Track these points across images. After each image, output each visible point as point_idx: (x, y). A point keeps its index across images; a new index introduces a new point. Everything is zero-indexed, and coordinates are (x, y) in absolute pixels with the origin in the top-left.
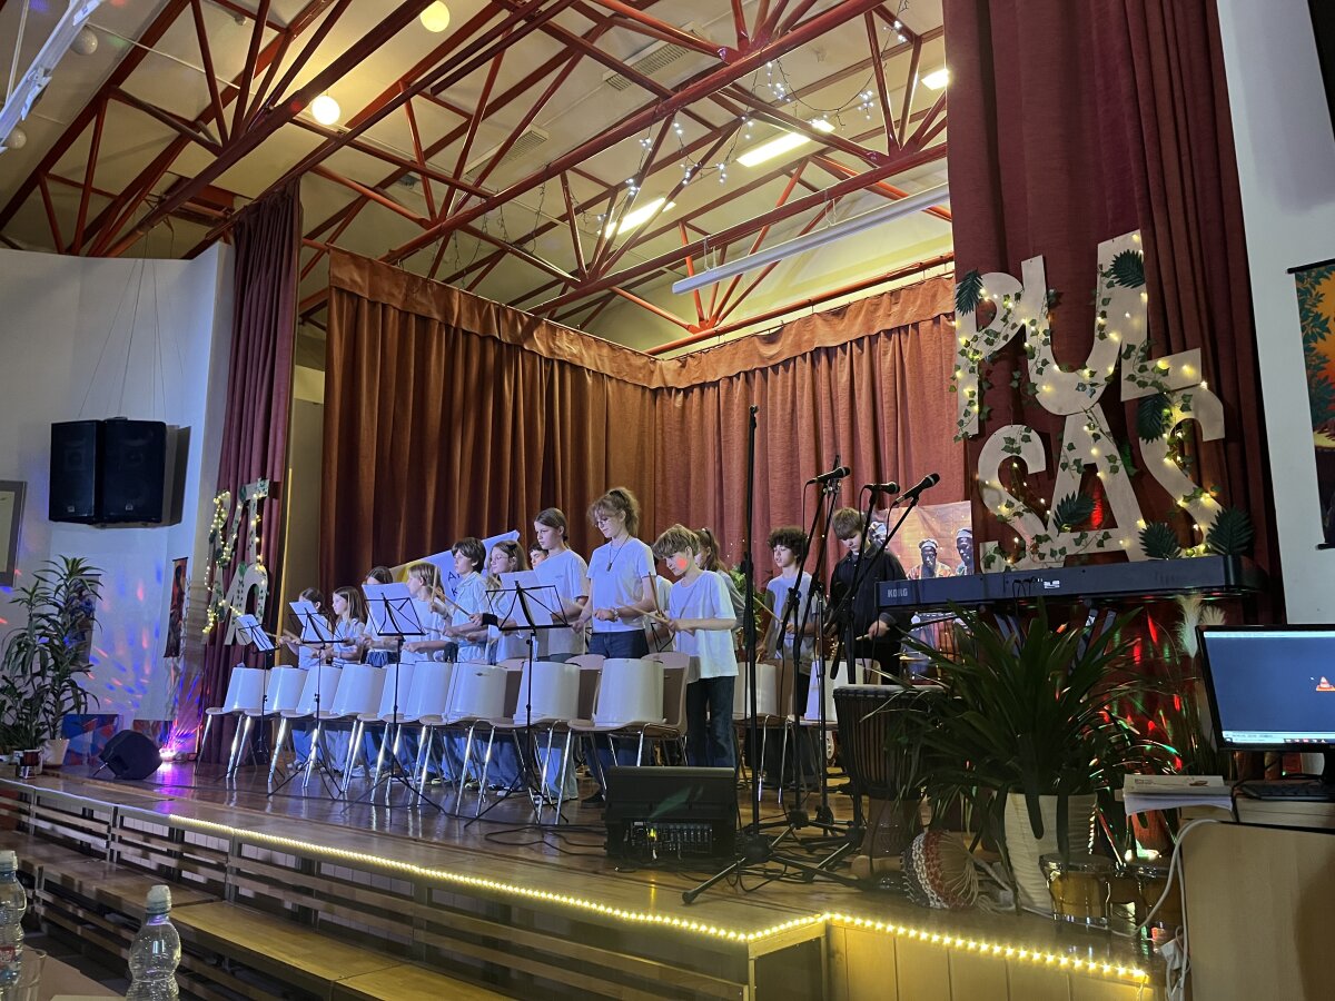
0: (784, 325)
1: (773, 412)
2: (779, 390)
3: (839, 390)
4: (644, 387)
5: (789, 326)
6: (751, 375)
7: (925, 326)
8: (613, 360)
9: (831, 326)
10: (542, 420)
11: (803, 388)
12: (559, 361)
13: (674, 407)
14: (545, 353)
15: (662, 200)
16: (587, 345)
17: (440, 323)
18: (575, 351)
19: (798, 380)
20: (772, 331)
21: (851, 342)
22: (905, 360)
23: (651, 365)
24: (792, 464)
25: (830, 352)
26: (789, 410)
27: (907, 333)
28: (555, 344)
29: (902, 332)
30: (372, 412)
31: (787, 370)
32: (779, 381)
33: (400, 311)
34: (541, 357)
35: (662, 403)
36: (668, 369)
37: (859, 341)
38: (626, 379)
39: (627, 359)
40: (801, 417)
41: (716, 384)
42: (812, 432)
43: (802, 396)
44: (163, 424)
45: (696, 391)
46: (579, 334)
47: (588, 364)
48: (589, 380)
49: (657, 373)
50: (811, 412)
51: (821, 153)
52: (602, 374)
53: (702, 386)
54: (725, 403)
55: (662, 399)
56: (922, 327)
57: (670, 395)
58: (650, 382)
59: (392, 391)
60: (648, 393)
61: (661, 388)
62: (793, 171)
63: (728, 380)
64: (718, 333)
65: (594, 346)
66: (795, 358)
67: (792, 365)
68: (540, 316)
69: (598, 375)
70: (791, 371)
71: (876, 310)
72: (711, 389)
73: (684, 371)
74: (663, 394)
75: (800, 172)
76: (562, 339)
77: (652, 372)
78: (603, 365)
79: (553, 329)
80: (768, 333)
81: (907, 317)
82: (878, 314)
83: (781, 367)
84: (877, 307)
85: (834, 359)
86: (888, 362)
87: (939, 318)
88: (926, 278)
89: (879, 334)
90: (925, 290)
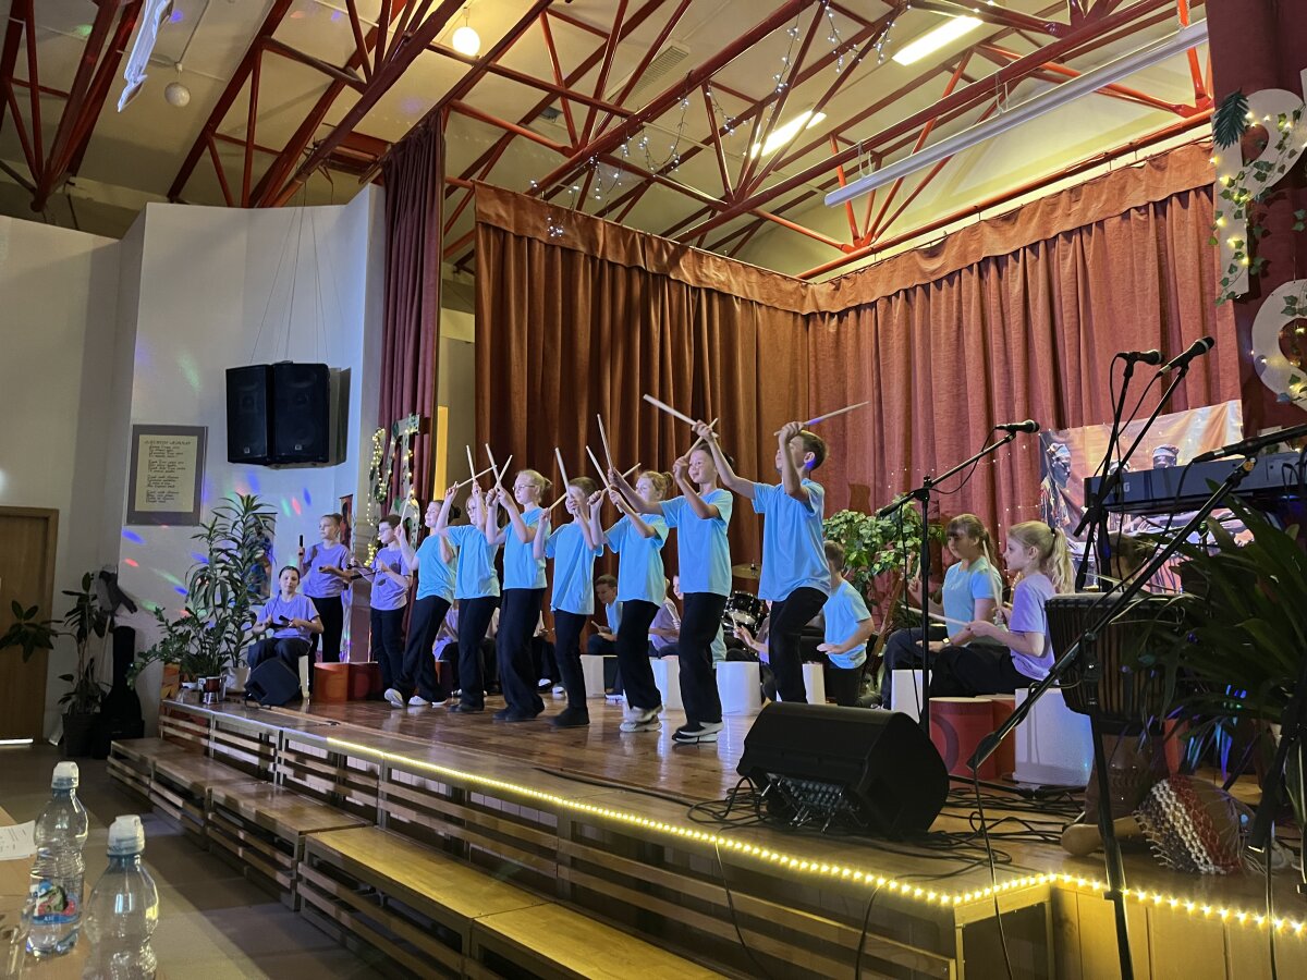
0: (947, 237)
1: (937, 332)
2: (943, 306)
3: (1011, 301)
4: (795, 314)
5: (953, 236)
6: (911, 293)
7: (1112, 224)
8: (762, 286)
9: (1002, 233)
10: (690, 352)
11: (969, 302)
12: (706, 289)
13: (828, 333)
14: (692, 283)
15: (810, 113)
16: (735, 272)
17: (586, 255)
18: (723, 278)
19: (964, 295)
20: (934, 244)
21: (1024, 248)
22: (1088, 263)
23: (803, 290)
24: (958, 386)
25: (1000, 261)
26: (954, 328)
27: (1090, 233)
28: (701, 272)
29: (1084, 232)
30: (522, 348)
31: (951, 284)
32: (943, 298)
33: (546, 245)
34: (687, 286)
35: (815, 330)
36: (821, 293)
37: (1034, 247)
38: (777, 305)
39: (777, 285)
40: (968, 334)
41: (873, 305)
42: (981, 348)
43: (969, 312)
44: (324, 367)
45: (852, 314)
46: (727, 261)
47: (736, 291)
48: (738, 308)
49: (809, 297)
50: (980, 327)
51: (988, 41)
52: (752, 302)
53: (858, 309)
54: (883, 324)
55: (815, 325)
56: (1109, 225)
57: (823, 319)
58: (802, 308)
59: (541, 327)
60: (799, 318)
61: (814, 313)
62: (956, 66)
63: (886, 300)
64: (875, 251)
65: (742, 272)
66: (960, 271)
67: (957, 278)
68: (687, 244)
69: (747, 303)
70: (956, 285)
71: (1053, 211)
72: (868, 310)
73: (838, 294)
74: (815, 320)
75: (963, 66)
76: (708, 267)
77: (804, 297)
78: (752, 292)
79: (699, 256)
80: (929, 246)
81: (1090, 214)
82: (1055, 215)
83: (945, 282)
84: (1054, 206)
85: (1002, 269)
86: (1067, 267)
87: (1129, 212)
88: (1114, 168)
89: (1058, 236)
90: (1111, 182)
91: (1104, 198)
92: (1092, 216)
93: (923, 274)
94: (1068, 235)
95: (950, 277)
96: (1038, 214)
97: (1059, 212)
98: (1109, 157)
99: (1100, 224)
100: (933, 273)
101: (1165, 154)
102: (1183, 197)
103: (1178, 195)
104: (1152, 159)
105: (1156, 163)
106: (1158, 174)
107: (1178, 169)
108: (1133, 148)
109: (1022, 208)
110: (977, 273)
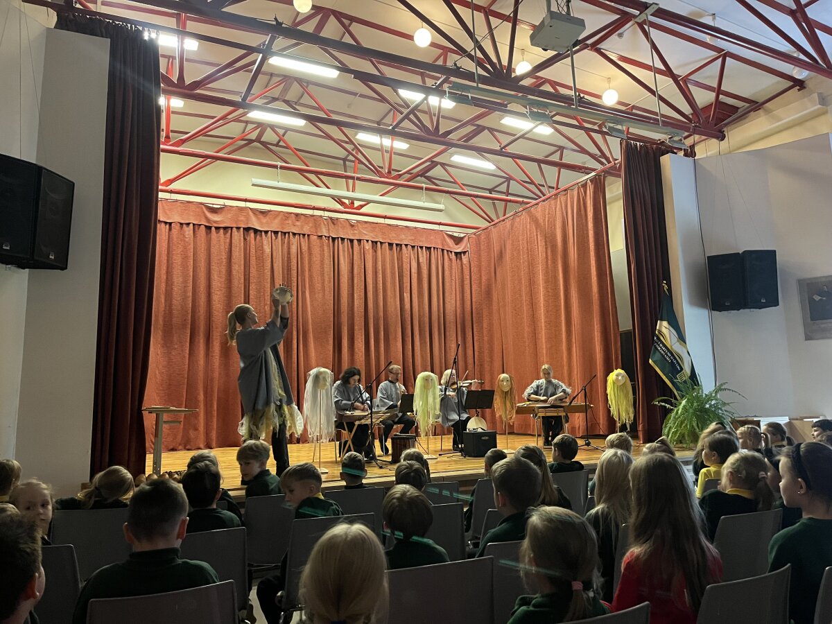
0: (225, 206)
3: (265, 255)
5: (230, 207)
9: (258, 218)
11: (236, 246)
19: (234, 240)
20: (216, 206)
21: (271, 231)
22: (303, 251)
24: (226, 288)
25: (257, 232)
26: (226, 257)
29: (302, 236)
31: (226, 233)
40: (236, 263)
41: (167, 224)
42: (243, 273)
43: (236, 251)
50: (242, 262)
54: (177, 238)
56: (312, 238)
64: (171, 192)
67: (230, 231)
70: (228, 234)
71: (286, 220)
80: (211, 205)
81: (304, 229)
82: (287, 222)
83: (222, 231)
84: (287, 218)
85: (258, 237)
86: (294, 249)
87: (321, 236)
88: (315, 214)
89: (289, 233)
90: (314, 220)
91: (311, 225)
92: (306, 230)
93: (208, 220)
94: (294, 234)
95: (225, 228)
96: (279, 218)
97: (290, 222)
98: (314, 208)
99: (308, 235)
100: (215, 222)
101: (337, 219)
102: (343, 239)
103: (341, 238)
104: (331, 218)
105: (332, 220)
106: (333, 225)
107: (341, 227)
108: (324, 210)
109: (271, 211)
110: (242, 233)
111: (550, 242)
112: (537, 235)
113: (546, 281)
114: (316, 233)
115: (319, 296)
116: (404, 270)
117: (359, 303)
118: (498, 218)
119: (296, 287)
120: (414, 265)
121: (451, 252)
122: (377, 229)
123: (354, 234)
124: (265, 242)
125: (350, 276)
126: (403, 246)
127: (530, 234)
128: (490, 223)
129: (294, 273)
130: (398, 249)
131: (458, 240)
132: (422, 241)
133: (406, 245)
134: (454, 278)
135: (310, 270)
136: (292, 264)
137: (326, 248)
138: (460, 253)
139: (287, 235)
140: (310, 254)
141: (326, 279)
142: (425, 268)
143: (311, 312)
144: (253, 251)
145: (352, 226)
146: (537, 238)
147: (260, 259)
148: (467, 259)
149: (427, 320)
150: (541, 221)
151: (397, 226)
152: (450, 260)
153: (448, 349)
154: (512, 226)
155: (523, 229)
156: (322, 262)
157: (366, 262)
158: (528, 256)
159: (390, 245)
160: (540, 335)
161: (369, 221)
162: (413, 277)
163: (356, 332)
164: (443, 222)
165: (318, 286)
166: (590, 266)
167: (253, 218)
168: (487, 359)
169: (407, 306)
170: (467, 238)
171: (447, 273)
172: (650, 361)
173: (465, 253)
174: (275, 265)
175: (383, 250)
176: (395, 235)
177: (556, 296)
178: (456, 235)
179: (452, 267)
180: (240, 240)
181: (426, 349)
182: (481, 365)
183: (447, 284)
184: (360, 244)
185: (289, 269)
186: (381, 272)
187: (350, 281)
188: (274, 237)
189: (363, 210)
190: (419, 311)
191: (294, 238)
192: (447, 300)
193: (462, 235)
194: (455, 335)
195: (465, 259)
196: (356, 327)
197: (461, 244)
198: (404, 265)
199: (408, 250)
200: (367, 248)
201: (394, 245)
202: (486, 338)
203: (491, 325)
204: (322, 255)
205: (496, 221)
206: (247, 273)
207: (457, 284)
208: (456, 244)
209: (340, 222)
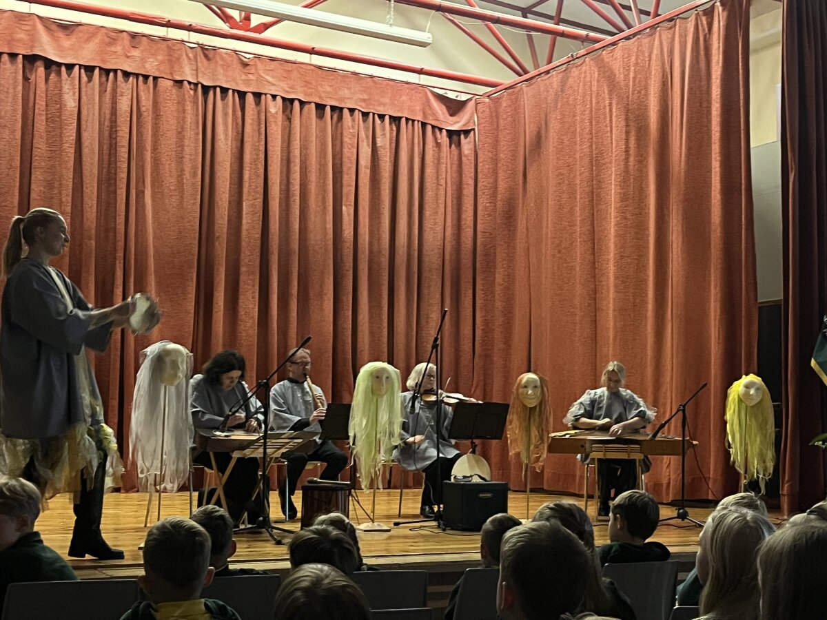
7: (165, 84)
9: (55, 39)
21: (80, 65)
27: (146, 84)
29: (141, 80)
37: (89, 69)
56: (163, 84)
71: (110, 44)
81: (147, 66)
82: (113, 49)
84: (113, 41)
85: (53, 76)
86: (124, 104)
87: (181, 82)
88: (170, 36)
89: (115, 71)
90: (169, 47)
91: (160, 57)
92: (151, 68)
94: (126, 75)
96: (97, 40)
97: (119, 49)
98: (169, 25)
99: (155, 78)
101: (215, 49)
102: (224, 91)
103: (221, 87)
104: (203, 47)
105: (206, 52)
106: (205, 61)
107: (222, 66)
108: (189, 28)
109: (79, 25)
110: (21, 66)
111: (635, 120)
112: (610, 105)
113: (624, 198)
114: (171, 74)
115: (172, 202)
116: (345, 160)
117: (251, 222)
118: (536, 66)
119: (125, 181)
120: (366, 151)
121: (441, 129)
122: (295, 75)
123: (247, 82)
124: (66, 87)
125: (236, 167)
126: (346, 112)
127: (597, 103)
128: (520, 75)
129: (123, 153)
130: (335, 117)
131: (455, 107)
132: (384, 105)
133: (352, 111)
134: (442, 182)
135: (155, 149)
136: (120, 134)
137: (189, 107)
138: (458, 133)
139: (111, 75)
140: (157, 116)
141: (188, 168)
142: (388, 159)
143: (155, 232)
144: (41, 103)
145: (245, 65)
146: (611, 111)
147: (55, 119)
148: (472, 146)
149: (385, 261)
150: (620, 77)
151: (335, 70)
152: (438, 145)
153: (423, 321)
154: (563, 83)
155: (585, 94)
156: (180, 133)
157: (269, 139)
158: (591, 146)
159: (320, 108)
160: (604, 303)
161: (280, 56)
162: (361, 175)
163: (243, 278)
164: (427, 67)
165: (170, 181)
166: (710, 171)
167: (44, 37)
168: (499, 345)
169: (348, 231)
170: (471, 105)
171: (429, 171)
172: (813, 363)
173: (467, 132)
174: (85, 135)
175: (303, 117)
176: (329, 89)
177: (641, 227)
178: (451, 95)
179: (440, 161)
180: (15, 79)
181: (381, 319)
182: (487, 357)
183: (429, 195)
184: (258, 103)
185: (113, 146)
186: (298, 161)
187: (235, 175)
188: (84, 78)
189: (268, 34)
190: (371, 243)
191: (127, 81)
192: (428, 225)
193: (464, 97)
194: (438, 296)
195: (467, 145)
196: (243, 269)
197: (461, 114)
198: (345, 150)
199: (354, 120)
200: (273, 110)
201: (328, 109)
202: (498, 304)
203: (510, 277)
204: (181, 120)
205: (533, 73)
206: (28, 147)
207: (449, 194)
208: (451, 115)
209: (220, 54)
